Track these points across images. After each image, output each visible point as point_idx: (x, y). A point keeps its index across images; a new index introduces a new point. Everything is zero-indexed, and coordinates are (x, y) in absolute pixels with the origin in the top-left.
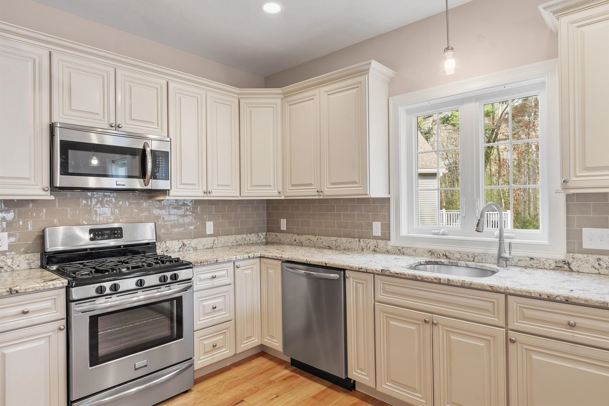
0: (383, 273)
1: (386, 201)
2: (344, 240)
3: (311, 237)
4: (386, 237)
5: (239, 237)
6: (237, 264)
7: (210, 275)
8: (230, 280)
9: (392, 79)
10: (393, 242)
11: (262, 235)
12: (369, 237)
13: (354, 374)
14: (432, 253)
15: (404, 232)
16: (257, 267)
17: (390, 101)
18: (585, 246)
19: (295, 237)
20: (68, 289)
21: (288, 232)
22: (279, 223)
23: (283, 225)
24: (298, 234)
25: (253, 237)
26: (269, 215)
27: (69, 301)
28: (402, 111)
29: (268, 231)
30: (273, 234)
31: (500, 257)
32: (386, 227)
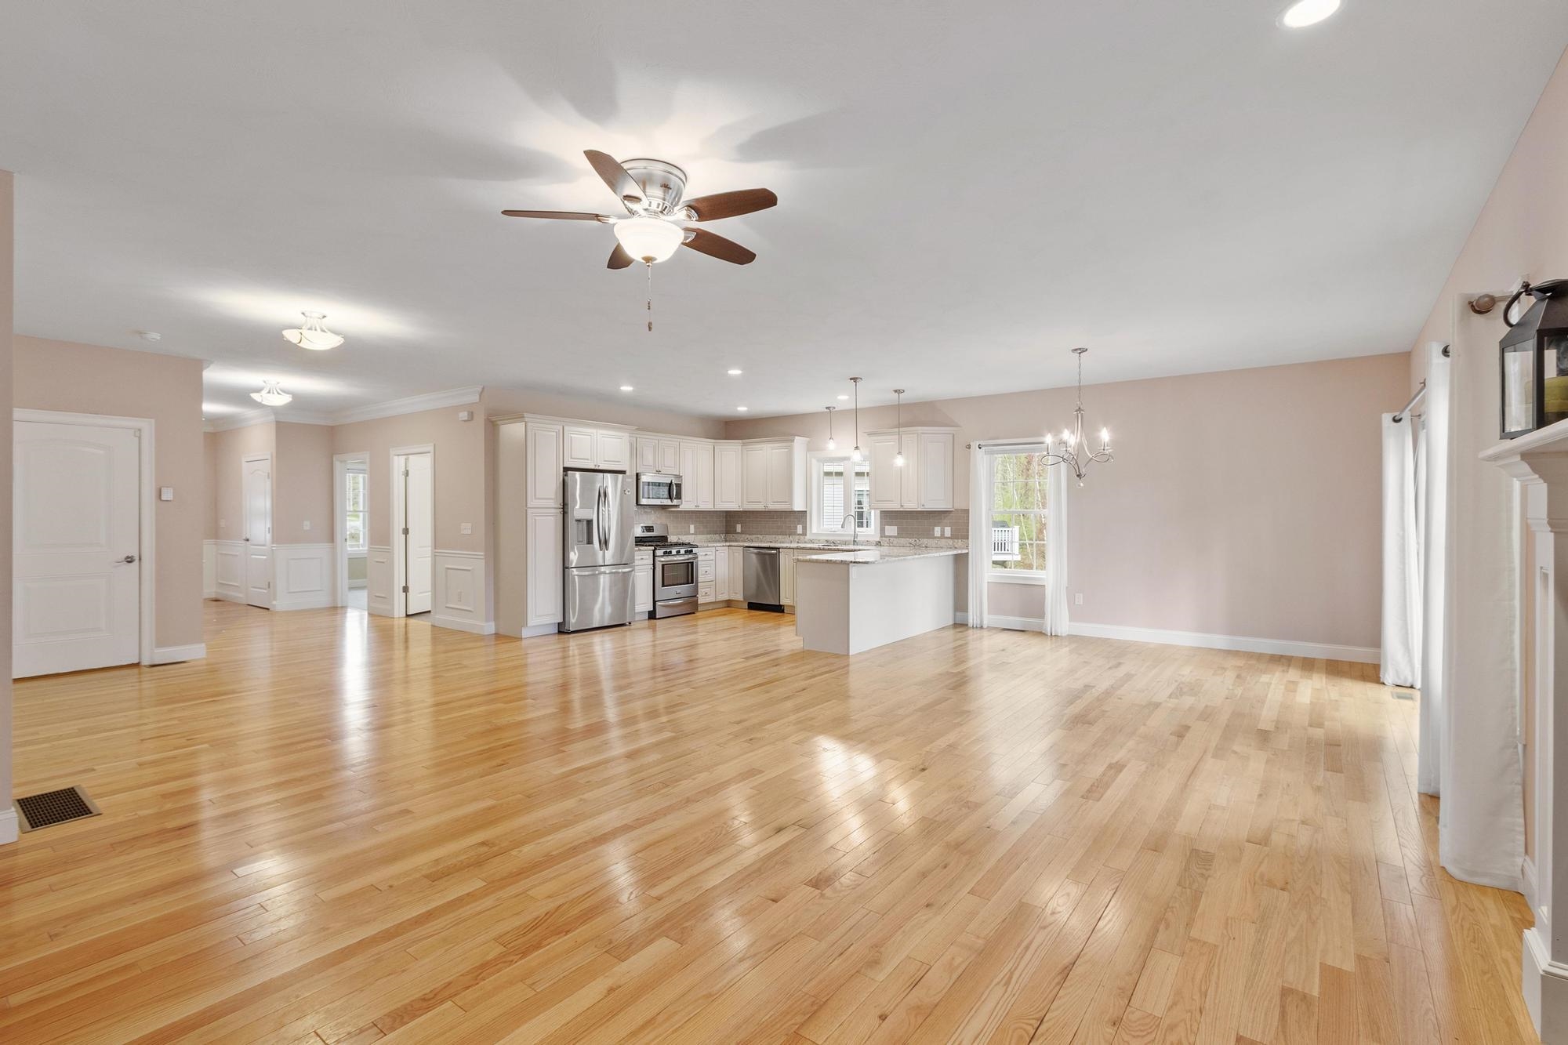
0: (797, 548)
1: (805, 512)
2: (780, 536)
3: (759, 536)
4: (804, 534)
5: (709, 536)
6: (717, 548)
7: (704, 554)
8: (712, 557)
9: (809, 442)
10: (808, 537)
11: (723, 536)
12: (795, 534)
13: (784, 601)
14: (827, 541)
15: (814, 530)
16: (727, 552)
17: (808, 456)
18: (886, 534)
19: (748, 536)
20: (654, 551)
21: (741, 533)
22: (735, 527)
23: (739, 528)
24: (750, 534)
25: (717, 537)
26: (727, 521)
27: (654, 556)
28: (814, 461)
29: (726, 533)
30: (731, 535)
31: (854, 541)
32: (805, 528)
